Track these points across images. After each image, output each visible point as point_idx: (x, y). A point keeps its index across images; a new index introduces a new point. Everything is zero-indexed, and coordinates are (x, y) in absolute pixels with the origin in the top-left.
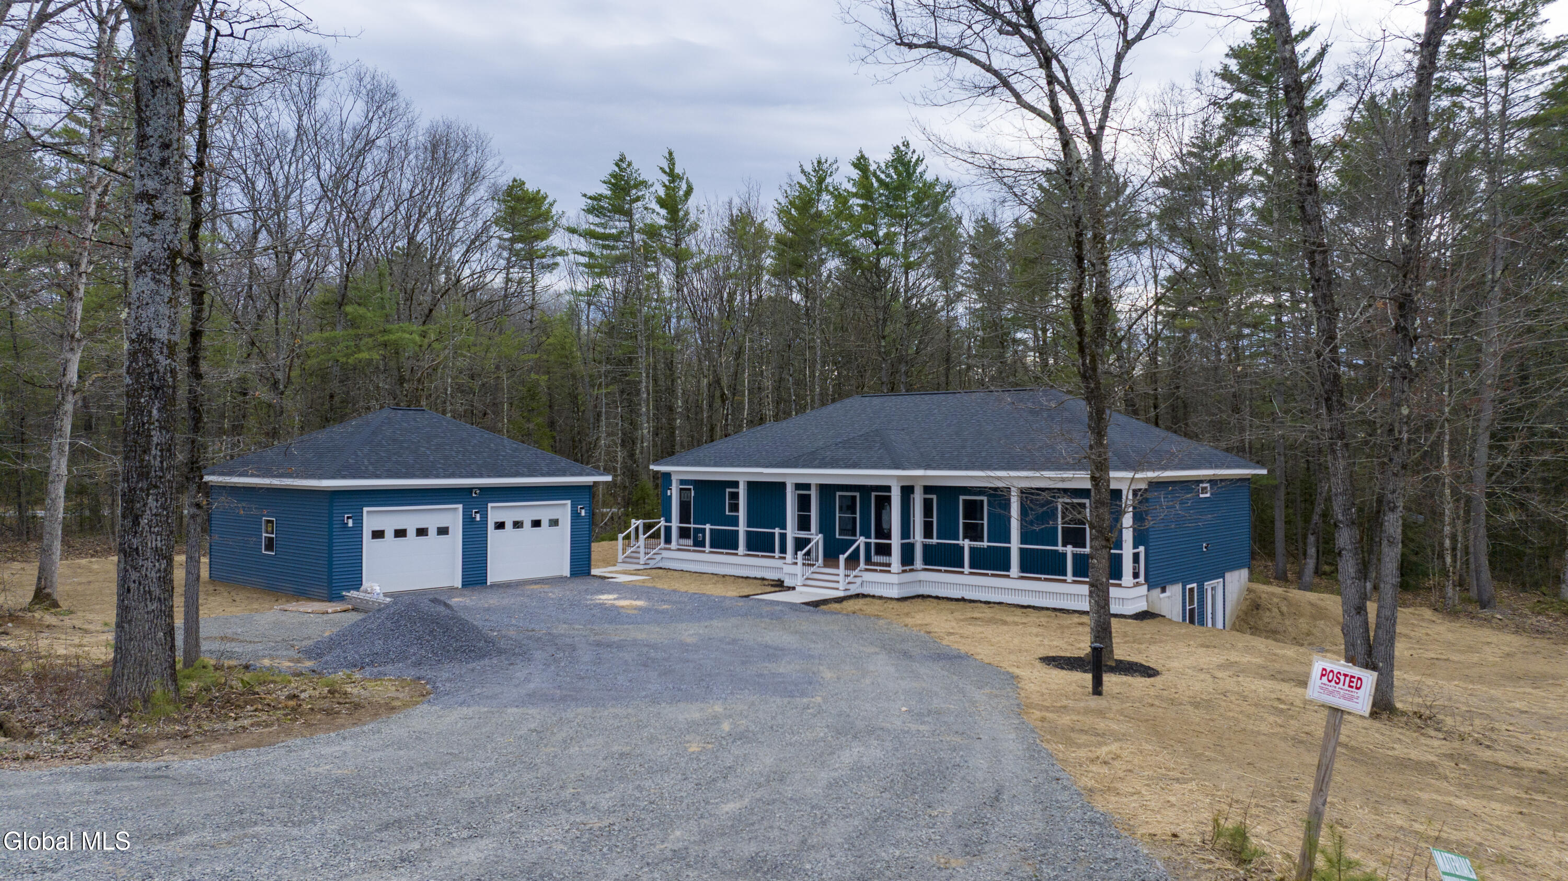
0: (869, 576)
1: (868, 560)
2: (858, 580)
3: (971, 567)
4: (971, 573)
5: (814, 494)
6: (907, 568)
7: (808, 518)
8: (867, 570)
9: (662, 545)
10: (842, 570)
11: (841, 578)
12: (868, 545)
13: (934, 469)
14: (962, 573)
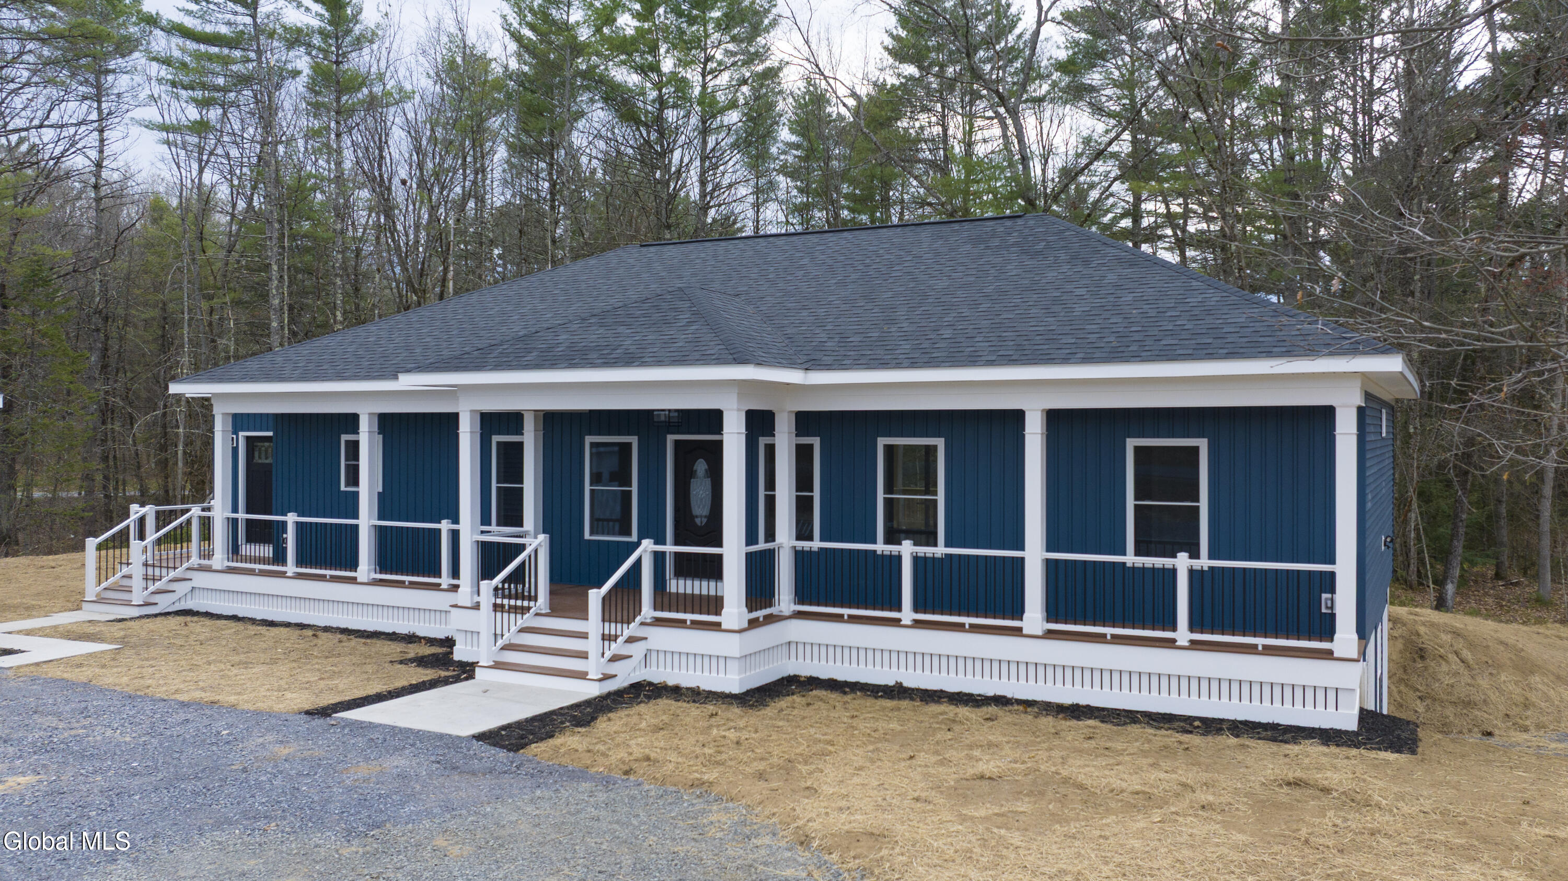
0: (662, 638)
1: (662, 598)
2: (637, 650)
3: (918, 606)
4: (917, 624)
5: (530, 440)
6: (760, 614)
7: (518, 494)
8: (658, 622)
9: (195, 560)
10: (593, 623)
11: (592, 645)
12: (659, 558)
13: (828, 367)
14: (896, 622)
